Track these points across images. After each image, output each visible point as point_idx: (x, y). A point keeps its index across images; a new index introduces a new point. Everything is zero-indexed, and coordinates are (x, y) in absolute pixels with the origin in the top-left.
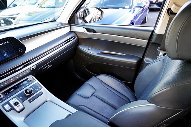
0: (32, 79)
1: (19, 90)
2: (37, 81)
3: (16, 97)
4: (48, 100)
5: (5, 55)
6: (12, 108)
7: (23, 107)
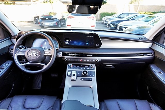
0: (93, 67)
1: (81, 68)
2: (95, 70)
3: (77, 71)
4: (91, 87)
5: (87, 43)
6: (70, 76)
7: (75, 79)
